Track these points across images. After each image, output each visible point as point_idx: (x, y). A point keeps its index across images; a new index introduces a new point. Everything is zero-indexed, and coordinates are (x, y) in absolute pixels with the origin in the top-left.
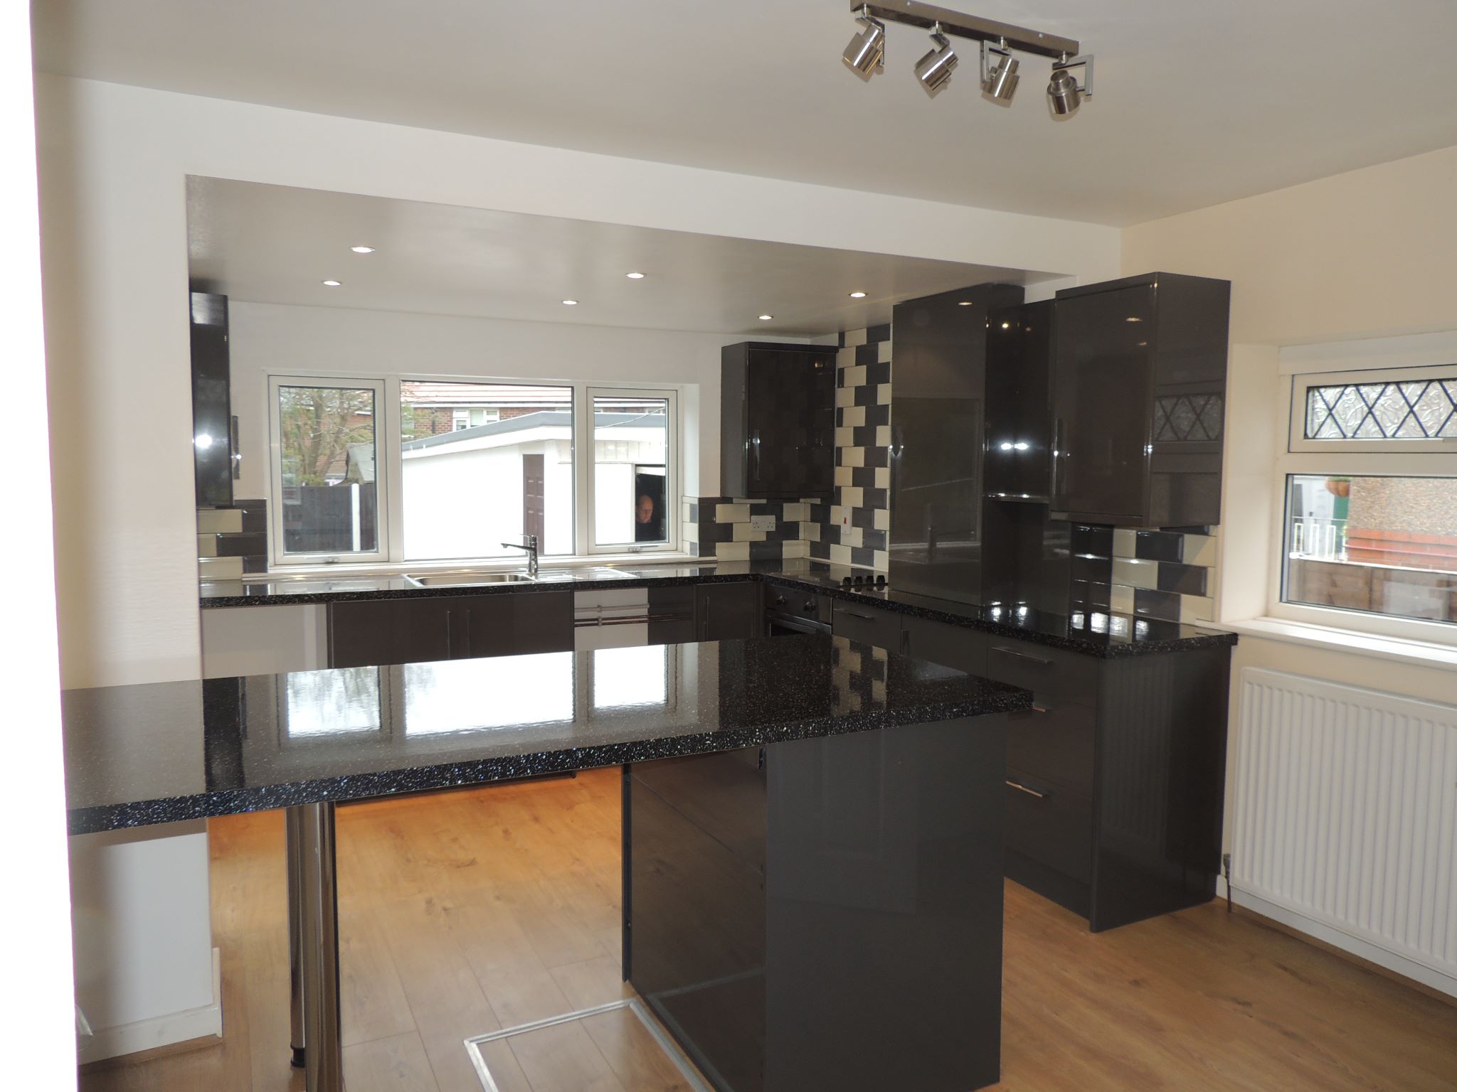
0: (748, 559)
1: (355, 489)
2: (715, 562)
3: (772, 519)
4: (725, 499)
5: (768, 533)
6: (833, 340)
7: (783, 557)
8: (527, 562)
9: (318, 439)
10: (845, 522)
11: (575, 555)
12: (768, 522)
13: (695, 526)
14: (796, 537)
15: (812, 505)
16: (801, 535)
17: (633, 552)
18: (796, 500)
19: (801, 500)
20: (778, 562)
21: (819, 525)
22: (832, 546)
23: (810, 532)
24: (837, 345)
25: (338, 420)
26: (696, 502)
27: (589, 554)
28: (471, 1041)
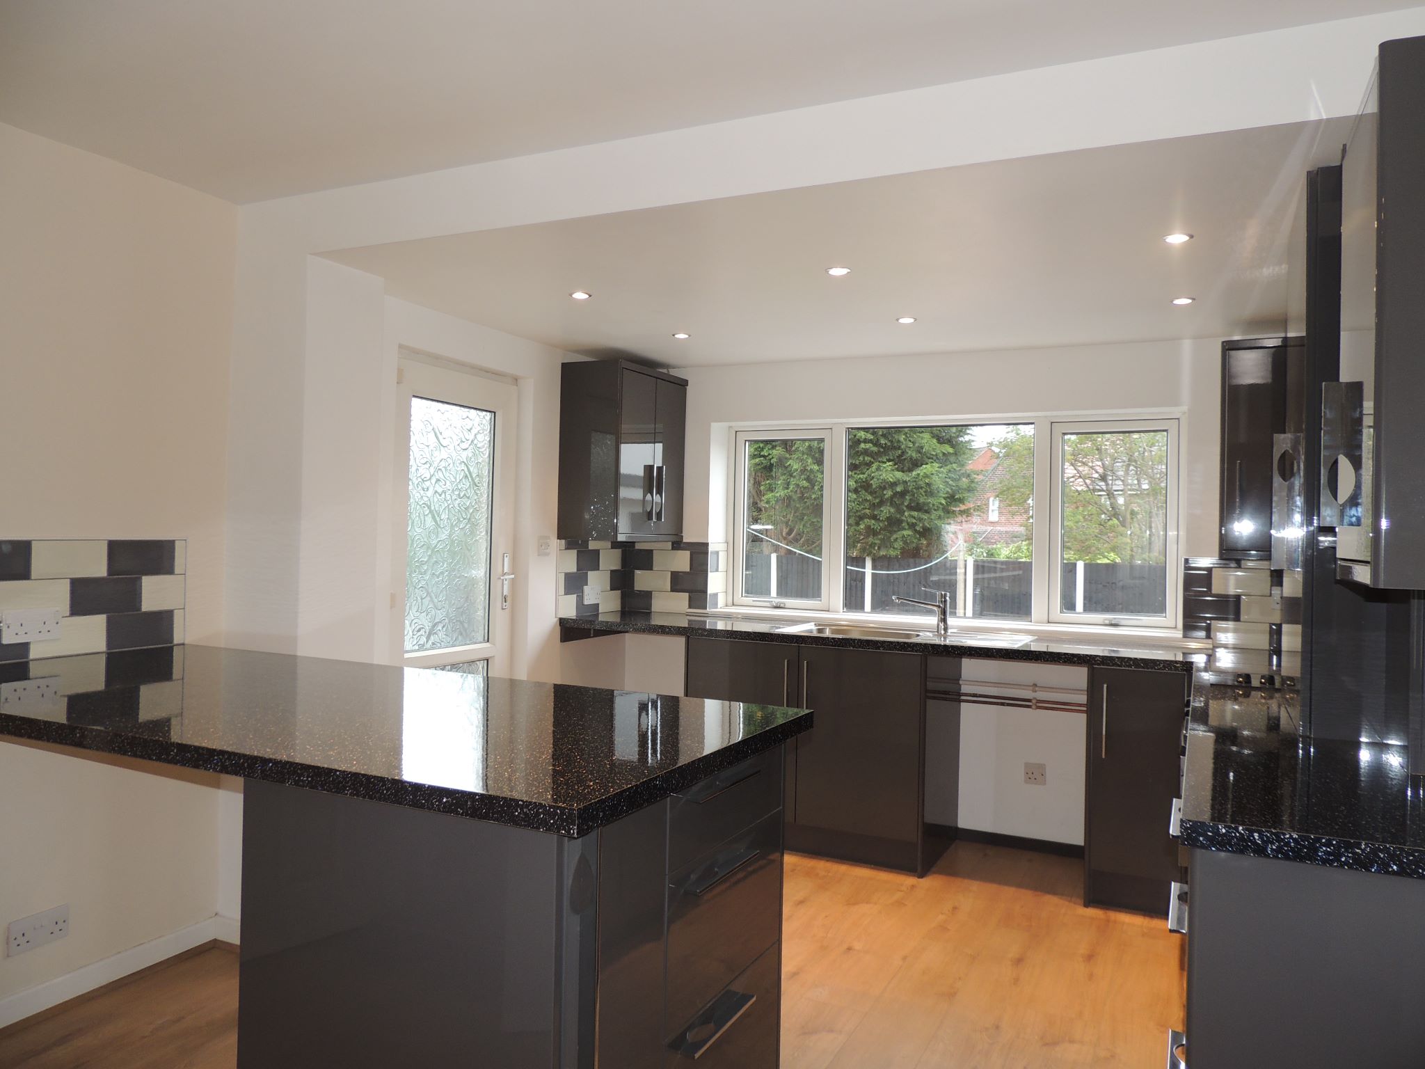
17: (1112, 625)
27: (1049, 622)
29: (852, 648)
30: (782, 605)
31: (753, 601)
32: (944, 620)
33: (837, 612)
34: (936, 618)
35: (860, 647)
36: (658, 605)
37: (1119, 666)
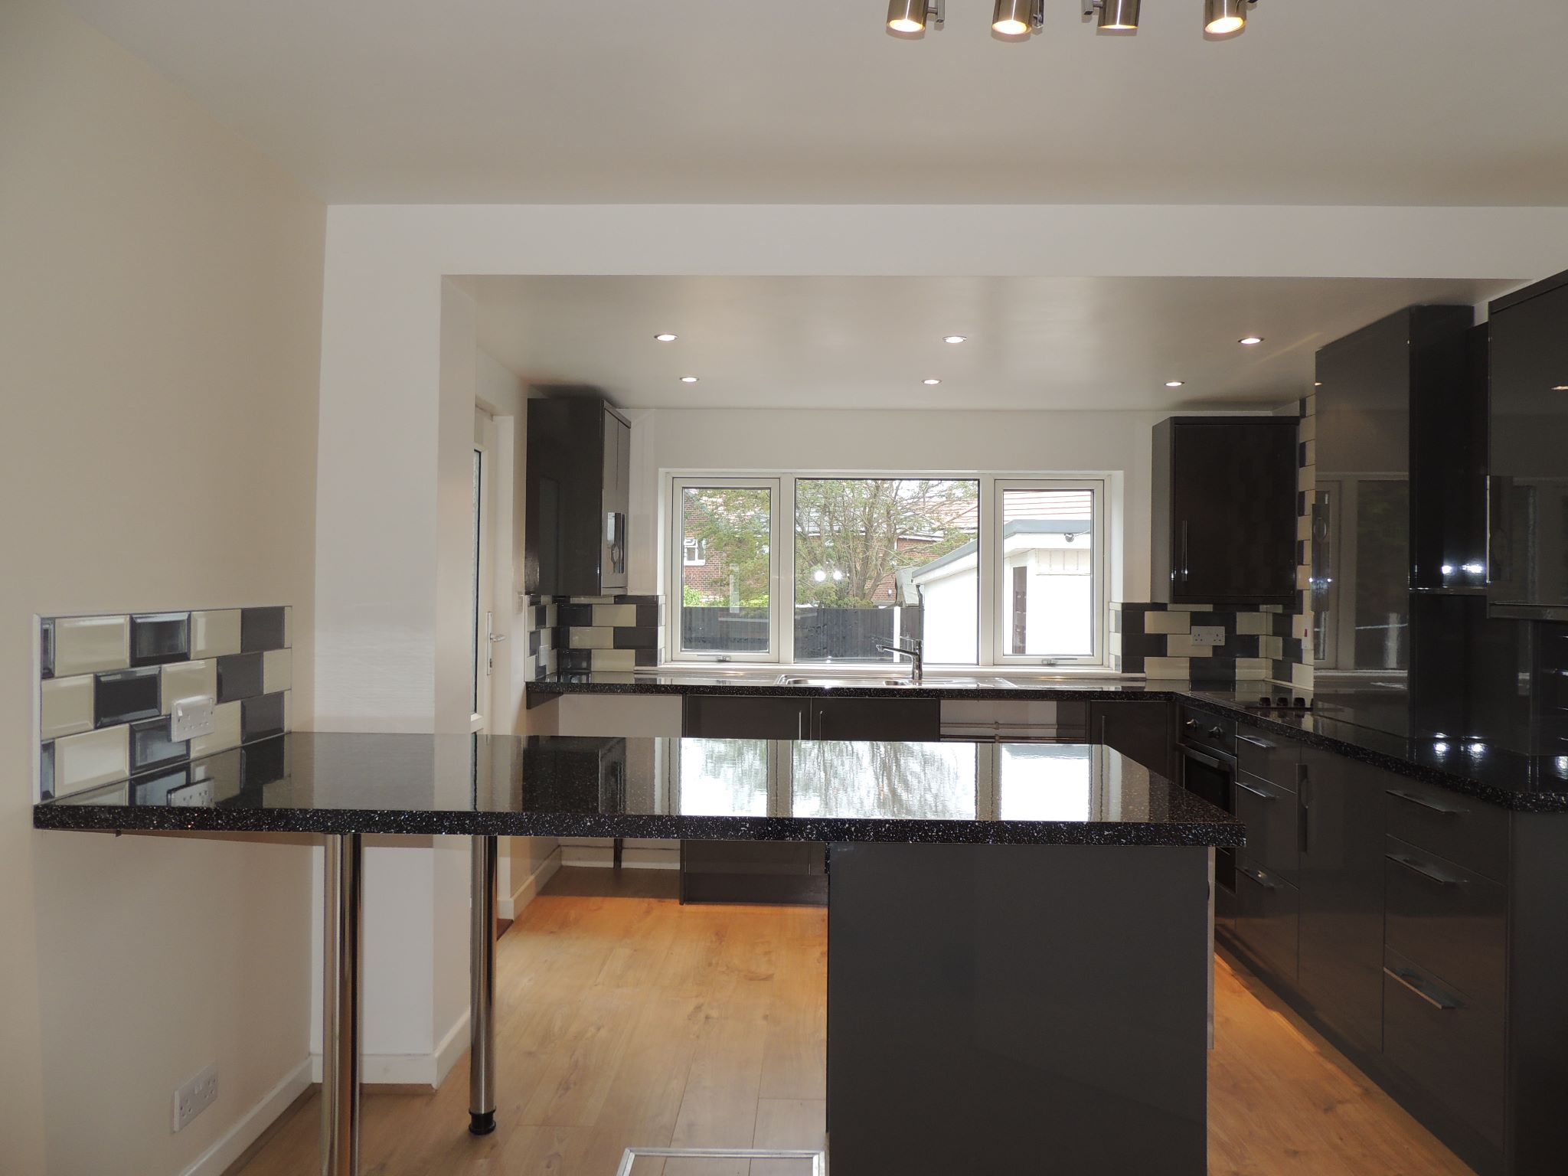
0: (1188, 678)
1: (897, 611)
2: (1144, 680)
3: (1221, 630)
4: (1156, 606)
5: (1215, 648)
6: (1294, 410)
7: (1237, 678)
8: (911, 669)
9: (866, 561)
10: (1306, 635)
11: (978, 665)
12: (1216, 635)
13: (1119, 636)
14: (1254, 654)
15: (1275, 615)
16: (1262, 653)
18: (1254, 608)
19: (1263, 607)
20: (1228, 683)
21: (1281, 638)
22: (1294, 665)
23: (1271, 647)
24: (1298, 415)
25: (886, 542)
26: (1119, 608)
27: (994, 665)
28: (631, 1151)
29: (867, 697)
30: (727, 659)
31: (698, 655)
32: (919, 667)
33: (788, 663)
34: (912, 666)
35: (875, 696)
36: (598, 664)
37: (1113, 699)
